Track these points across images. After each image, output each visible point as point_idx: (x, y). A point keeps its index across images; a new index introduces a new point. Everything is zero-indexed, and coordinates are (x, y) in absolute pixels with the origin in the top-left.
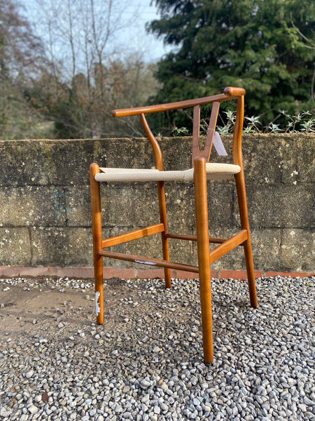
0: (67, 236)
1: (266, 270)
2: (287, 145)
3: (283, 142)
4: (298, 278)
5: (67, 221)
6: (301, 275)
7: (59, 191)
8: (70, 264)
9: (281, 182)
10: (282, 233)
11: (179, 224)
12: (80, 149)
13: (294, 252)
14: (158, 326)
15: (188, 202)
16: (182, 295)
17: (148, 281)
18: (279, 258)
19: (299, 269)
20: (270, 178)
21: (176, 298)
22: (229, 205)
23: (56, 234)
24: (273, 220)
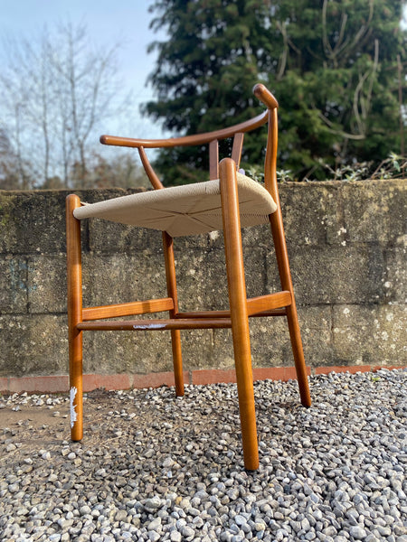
0: (29, 328)
1: (316, 365)
2: (331, 196)
3: (325, 192)
4: (359, 373)
5: (28, 306)
6: (364, 369)
7: (18, 262)
8: (32, 371)
9: (326, 243)
10: (332, 311)
11: (193, 304)
12: (53, 202)
13: (351, 338)
14: (167, 438)
15: (205, 273)
16: (201, 402)
17: (149, 390)
18: (331, 346)
19: (359, 361)
20: (311, 238)
21: (192, 407)
22: (260, 275)
23: (11, 325)
24: (319, 293)
